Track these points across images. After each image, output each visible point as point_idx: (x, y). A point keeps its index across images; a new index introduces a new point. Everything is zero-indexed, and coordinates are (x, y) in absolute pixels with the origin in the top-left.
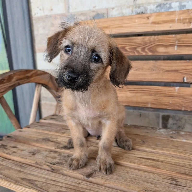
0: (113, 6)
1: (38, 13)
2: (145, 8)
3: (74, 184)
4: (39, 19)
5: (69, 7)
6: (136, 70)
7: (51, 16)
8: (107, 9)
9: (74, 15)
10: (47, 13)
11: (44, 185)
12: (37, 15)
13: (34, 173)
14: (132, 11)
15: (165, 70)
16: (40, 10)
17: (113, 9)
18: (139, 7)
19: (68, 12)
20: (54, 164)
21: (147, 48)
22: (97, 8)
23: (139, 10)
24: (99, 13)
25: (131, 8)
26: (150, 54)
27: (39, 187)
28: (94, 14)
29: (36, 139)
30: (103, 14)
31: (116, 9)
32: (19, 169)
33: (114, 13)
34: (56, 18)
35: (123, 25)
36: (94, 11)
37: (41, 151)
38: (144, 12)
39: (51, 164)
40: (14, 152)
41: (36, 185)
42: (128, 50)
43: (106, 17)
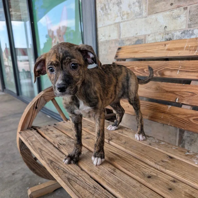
0: (149, 33)
1: (101, 39)
2: (172, 34)
3: (59, 157)
4: (102, 43)
5: (120, 34)
6: (146, 88)
7: (109, 41)
8: (145, 36)
9: (124, 40)
10: (107, 38)
11: (45, 154)
12: (101, 40)
13: (47, 147)
14: (163, 38)
15: (165, 90)
16: (103, 36)
17: (149, 35)
18: (168, 34)
19: (120, 38)
20: (61, 145)
21: (158, 71)
22: (138, 34)
23: (168, 37)
24: (140, 39)
25: (162, 35)
26: (159, 76)
27: (42, 154)
28: (136, 39)
29: (67, 128)
30: (142, 40)
31: (151, 35)
32: (42, 143)
33: (150, 39)
34: (112, 43)
35: (147, 51)
36: (136, 38)
37: (63, 136)
38: (171, 38)
39: (60, 144)
40: (49, 134)
41: (41, 153)
42: (146, 71)
43: (144, 42)
